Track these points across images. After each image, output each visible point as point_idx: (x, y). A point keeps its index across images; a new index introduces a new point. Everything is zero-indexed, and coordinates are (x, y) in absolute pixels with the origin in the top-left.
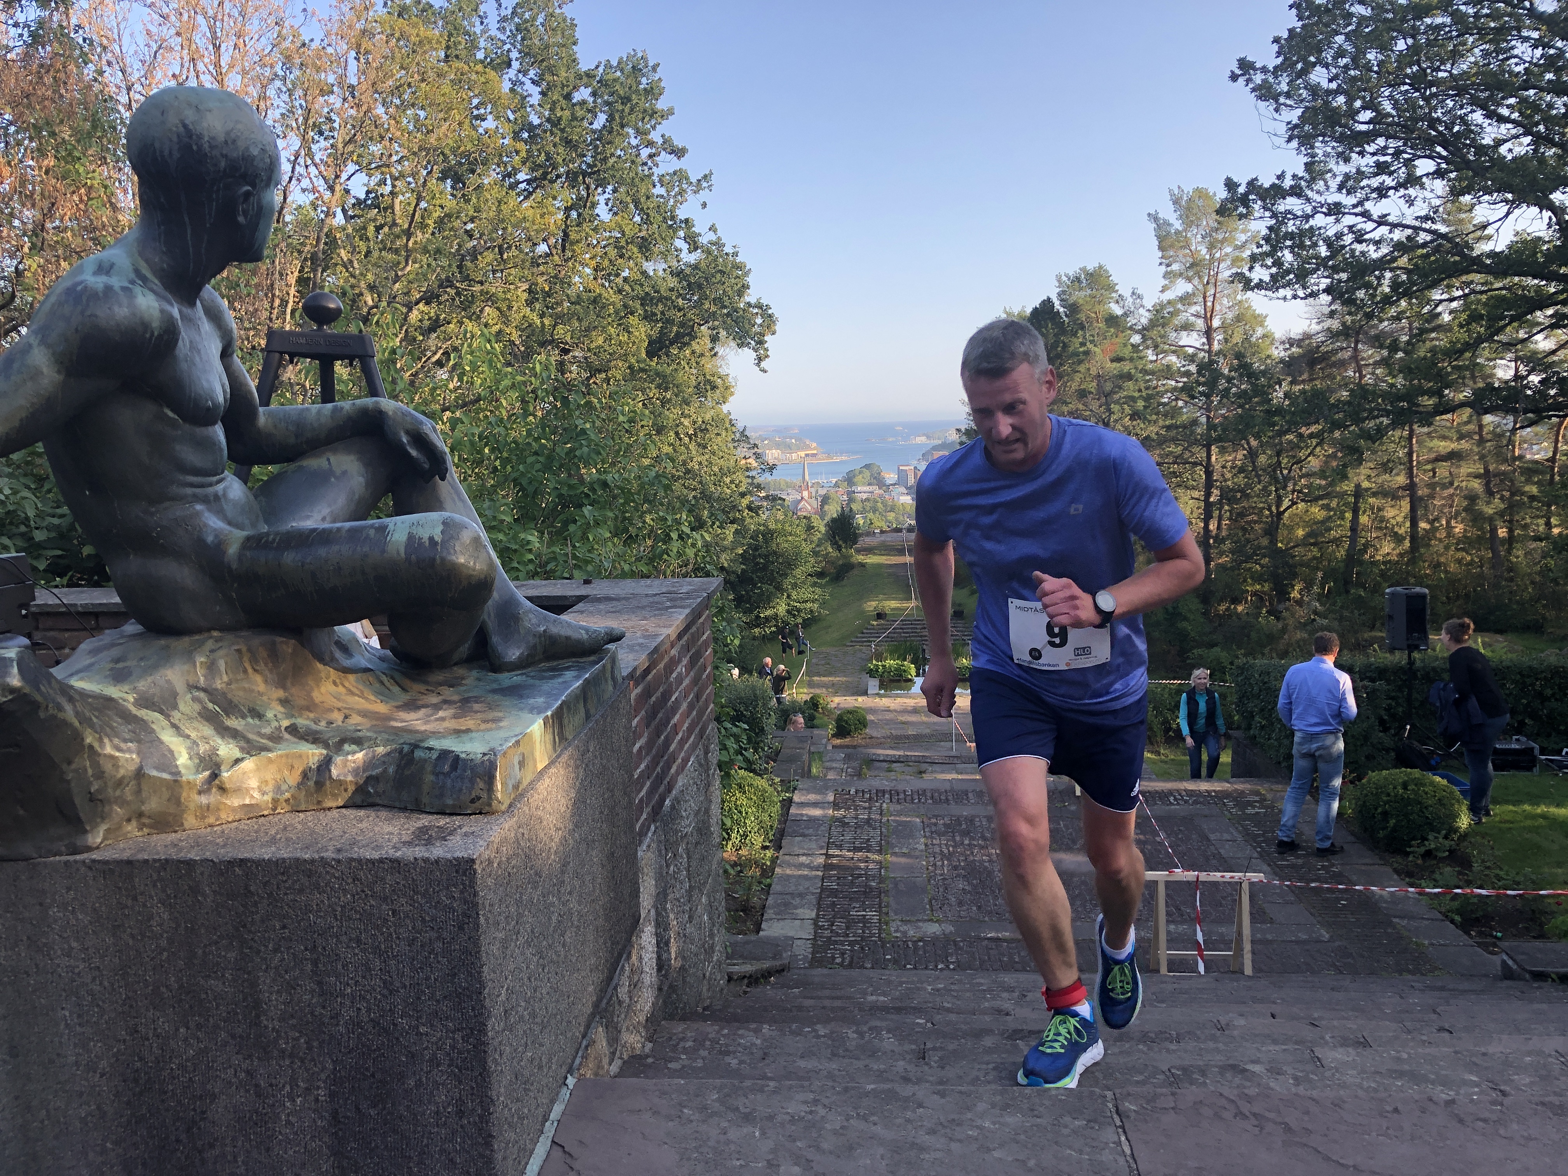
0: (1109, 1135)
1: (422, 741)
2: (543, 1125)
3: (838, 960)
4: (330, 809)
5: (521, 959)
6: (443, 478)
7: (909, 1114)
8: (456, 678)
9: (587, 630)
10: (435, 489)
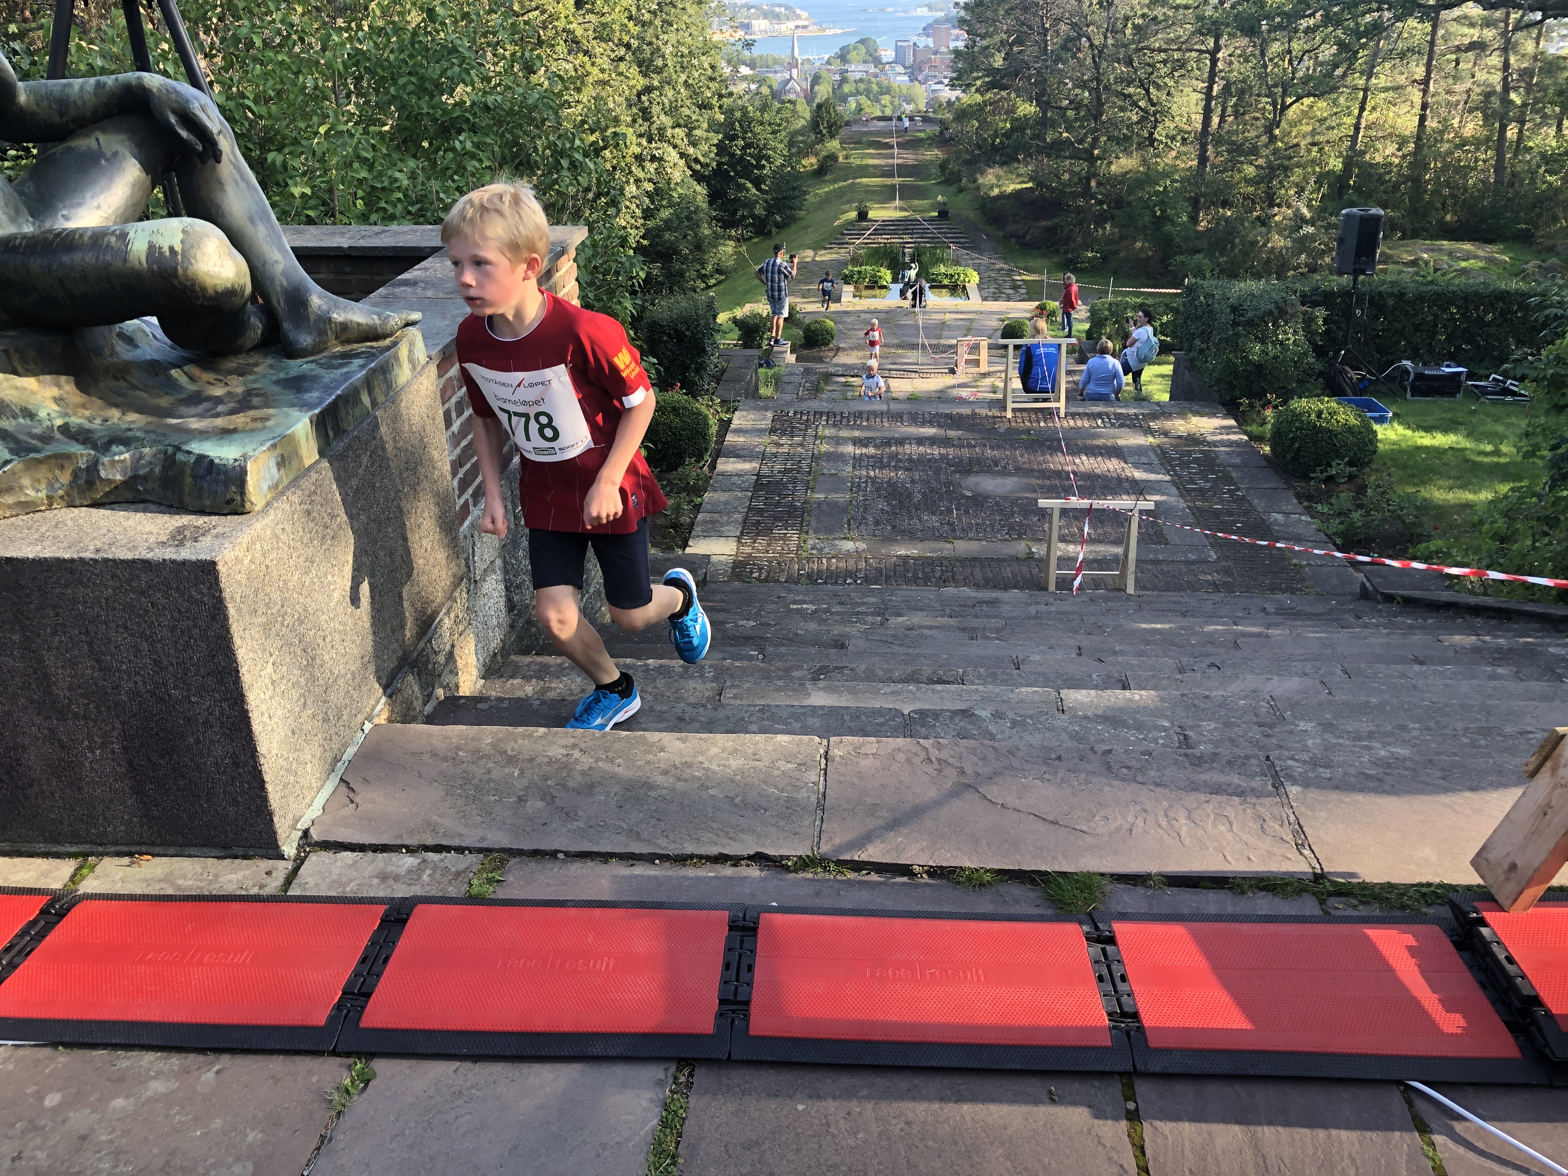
0: (812, 776)
1: (186, 442)
2: (333, 765)
3: (755, 575)
6: (218, 161)
8: (249, 365)
9: (379, 315)
10: (214, 169)
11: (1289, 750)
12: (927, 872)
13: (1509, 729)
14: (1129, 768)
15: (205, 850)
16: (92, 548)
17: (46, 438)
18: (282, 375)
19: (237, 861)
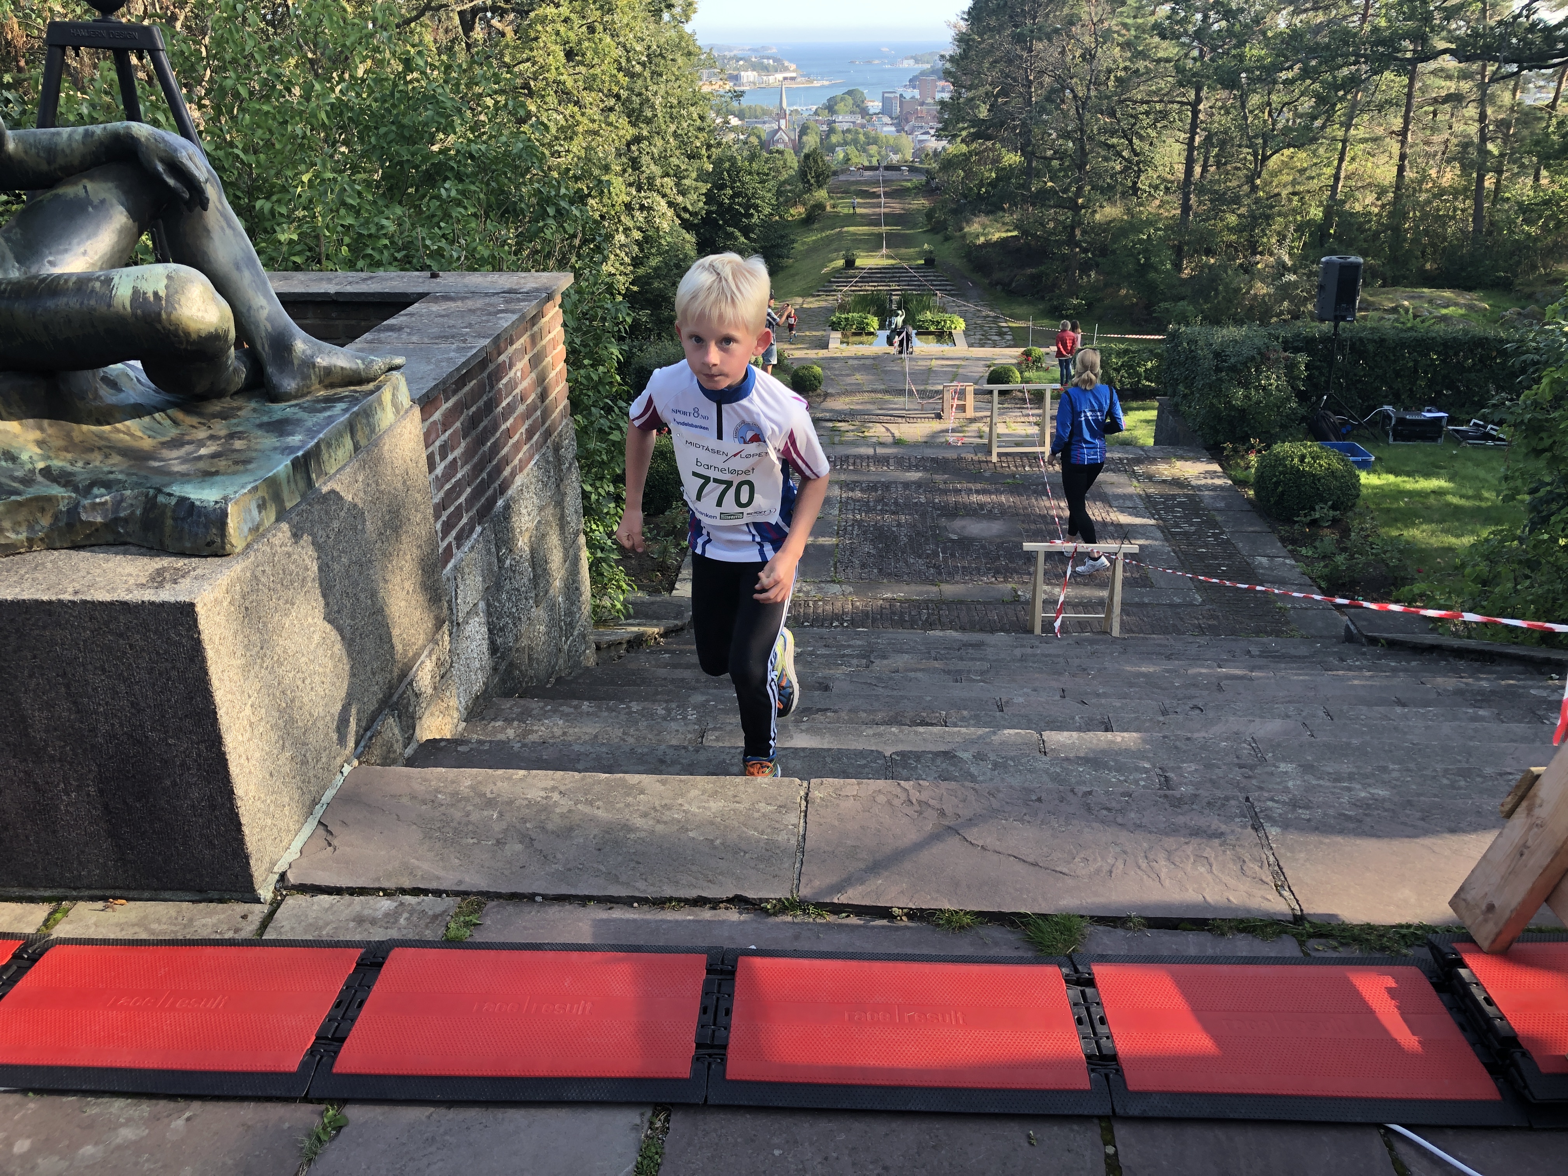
0: (792, 818)
1: (168, 485)
2: (312, 808)
6: (205, 208)
8: (233, 409)
9: (363, 360)
10: (201, 217)
11: (1269, 791)
12: (906, 915)
13: (1488, 770)
14: (1109, 810)
15: (180, 893)
16: (70, 590)
17: (28, 481)
18: (265, 419)
19: (212, 905)
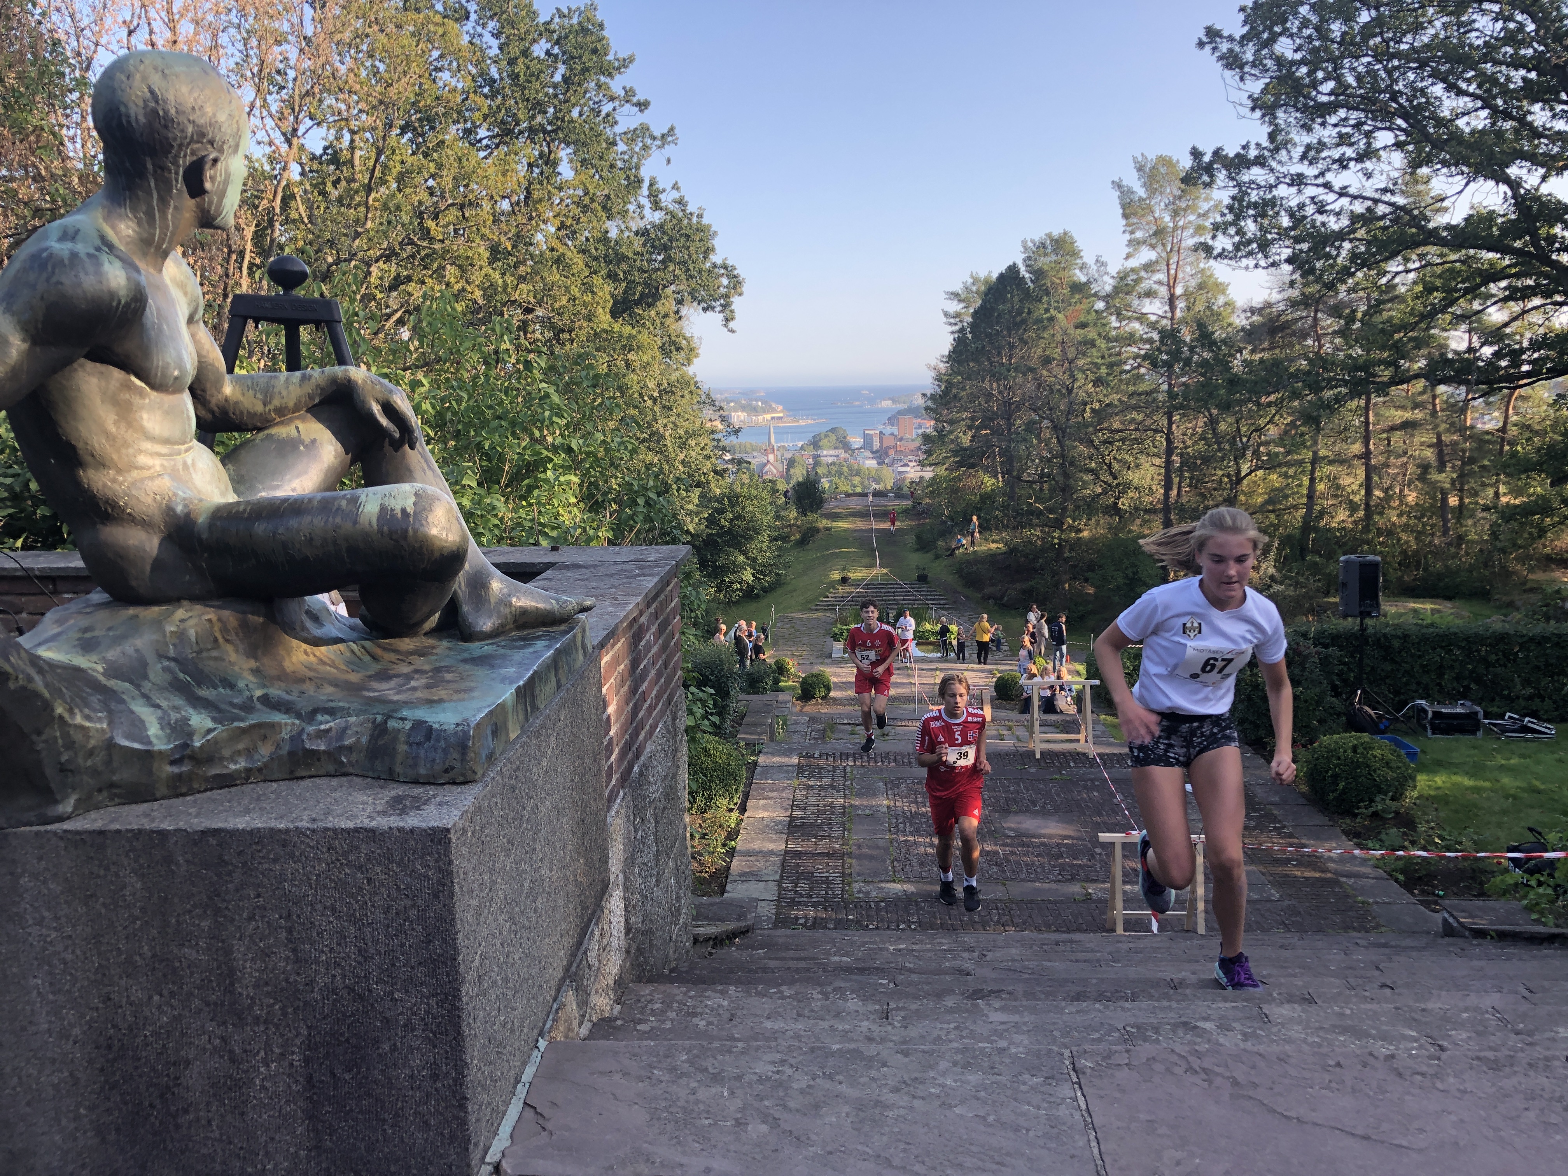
0: (1066, 1091)
1: (396, 711)
2: (515, 1087)
3: (801, 921)
4: (302, 778)
5: (494, 925)
6: (412, 447)
7: (873, 1073)
8: (429, 647)
9: (557, 600)
10: (404, 458)
16: (306, 818)
17: (248, 707)
18: (466, 655)
